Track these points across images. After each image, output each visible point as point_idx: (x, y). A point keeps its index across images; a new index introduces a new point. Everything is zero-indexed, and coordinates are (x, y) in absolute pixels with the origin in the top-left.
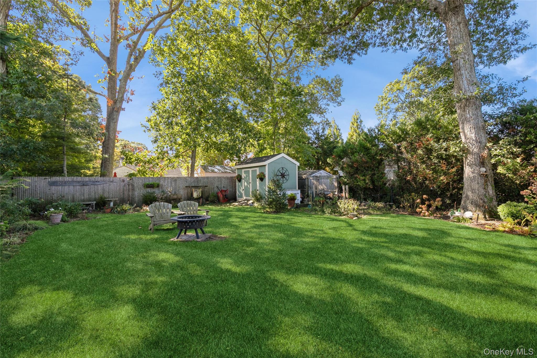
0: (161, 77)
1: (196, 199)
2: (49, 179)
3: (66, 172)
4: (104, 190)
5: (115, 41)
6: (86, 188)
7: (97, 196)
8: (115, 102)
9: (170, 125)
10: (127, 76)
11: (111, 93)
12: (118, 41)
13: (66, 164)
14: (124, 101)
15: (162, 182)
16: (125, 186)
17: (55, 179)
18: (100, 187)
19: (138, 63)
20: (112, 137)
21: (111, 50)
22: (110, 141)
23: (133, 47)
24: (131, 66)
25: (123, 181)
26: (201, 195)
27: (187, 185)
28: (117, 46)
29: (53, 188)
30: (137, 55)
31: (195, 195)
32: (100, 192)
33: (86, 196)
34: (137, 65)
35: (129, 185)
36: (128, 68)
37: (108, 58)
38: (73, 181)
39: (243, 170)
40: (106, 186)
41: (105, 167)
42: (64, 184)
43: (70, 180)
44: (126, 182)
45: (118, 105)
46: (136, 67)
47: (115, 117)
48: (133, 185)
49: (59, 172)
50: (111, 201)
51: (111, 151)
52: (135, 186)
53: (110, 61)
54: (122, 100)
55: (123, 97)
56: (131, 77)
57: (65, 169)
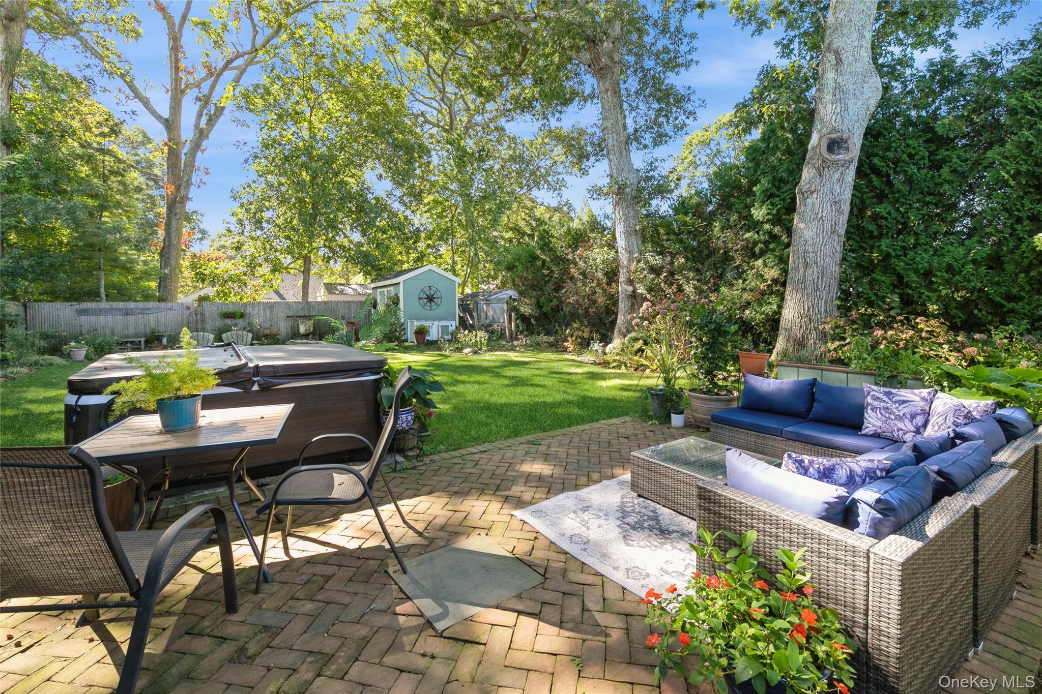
0: (246, 148)
1: (303, 335)
2: (77, 306)
3: (103, 296)
4: (158, 322)
5: (177, 95)
6: (131, 319)
7: (148, 331)
8: (178, 189)
9: (258, 223)
10: (197, 146)
11: (173, 174)
12: (183, 92)
13: (103, 283)
14: (192, 187)
15: (249, 310)
16: (190, 315)
17: (85, 305)
18: (152, 318)
19: (213, 126)
20: (175, 242)
21: (171, 108)
22: (172, 248)
23: (205, 101)
24: (201, 132)
25: (188, 308)
26: (312, 329)
27: (291, 314)
28: (180, 101)
29: (84, 318)
30: (212, 112)
31: (302, 329)
32: (153, 324)
33: (132, 331)
34: (211, 130)
35: (196, 315)
36: (197, 135)
37: (167, 120)
38: (111, 309)
39: (379, 290)
40: (162, 316)
41: (165, 287)
42: (99, 312)
43: (107, 307)
44: (192, 309)
45: (183, 193)
46: (209, 132)
47: (178, 211)
48: (203, 315)
49: (93, 295)
50: (163, 336)
51: (173, 263)
52: (207, 314)
53: (170, 125)
54: (189, 184)
55: (190, 179)
56: (202, 148)
57: (102, 290)
